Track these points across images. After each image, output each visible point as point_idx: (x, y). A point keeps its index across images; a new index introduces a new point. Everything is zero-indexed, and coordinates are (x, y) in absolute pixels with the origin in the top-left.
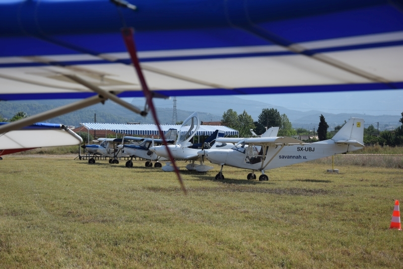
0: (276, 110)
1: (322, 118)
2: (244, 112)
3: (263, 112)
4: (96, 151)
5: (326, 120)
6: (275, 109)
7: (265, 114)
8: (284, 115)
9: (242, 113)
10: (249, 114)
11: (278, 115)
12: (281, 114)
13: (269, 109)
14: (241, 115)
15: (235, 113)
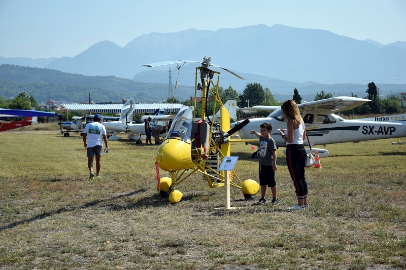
0: (259, 85)
1: (296, 91)
2: (230, 87)
3: (247, 86)
4: (69, 127)
5: (299, 94)
6: (258, 83)
7: (249, 88)
8: (267, 89)
9: (228, 88)
10: (234, 89)
11: (261, 90)
12: (264, 88)
13: (253, 84)
14: (227, 90)
15: (221, 88)
